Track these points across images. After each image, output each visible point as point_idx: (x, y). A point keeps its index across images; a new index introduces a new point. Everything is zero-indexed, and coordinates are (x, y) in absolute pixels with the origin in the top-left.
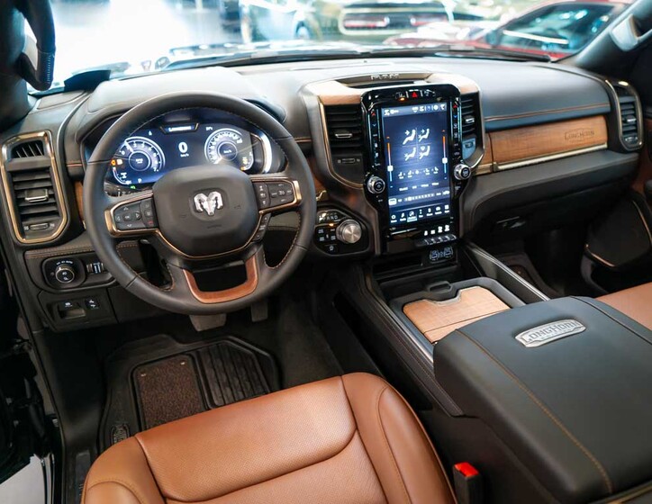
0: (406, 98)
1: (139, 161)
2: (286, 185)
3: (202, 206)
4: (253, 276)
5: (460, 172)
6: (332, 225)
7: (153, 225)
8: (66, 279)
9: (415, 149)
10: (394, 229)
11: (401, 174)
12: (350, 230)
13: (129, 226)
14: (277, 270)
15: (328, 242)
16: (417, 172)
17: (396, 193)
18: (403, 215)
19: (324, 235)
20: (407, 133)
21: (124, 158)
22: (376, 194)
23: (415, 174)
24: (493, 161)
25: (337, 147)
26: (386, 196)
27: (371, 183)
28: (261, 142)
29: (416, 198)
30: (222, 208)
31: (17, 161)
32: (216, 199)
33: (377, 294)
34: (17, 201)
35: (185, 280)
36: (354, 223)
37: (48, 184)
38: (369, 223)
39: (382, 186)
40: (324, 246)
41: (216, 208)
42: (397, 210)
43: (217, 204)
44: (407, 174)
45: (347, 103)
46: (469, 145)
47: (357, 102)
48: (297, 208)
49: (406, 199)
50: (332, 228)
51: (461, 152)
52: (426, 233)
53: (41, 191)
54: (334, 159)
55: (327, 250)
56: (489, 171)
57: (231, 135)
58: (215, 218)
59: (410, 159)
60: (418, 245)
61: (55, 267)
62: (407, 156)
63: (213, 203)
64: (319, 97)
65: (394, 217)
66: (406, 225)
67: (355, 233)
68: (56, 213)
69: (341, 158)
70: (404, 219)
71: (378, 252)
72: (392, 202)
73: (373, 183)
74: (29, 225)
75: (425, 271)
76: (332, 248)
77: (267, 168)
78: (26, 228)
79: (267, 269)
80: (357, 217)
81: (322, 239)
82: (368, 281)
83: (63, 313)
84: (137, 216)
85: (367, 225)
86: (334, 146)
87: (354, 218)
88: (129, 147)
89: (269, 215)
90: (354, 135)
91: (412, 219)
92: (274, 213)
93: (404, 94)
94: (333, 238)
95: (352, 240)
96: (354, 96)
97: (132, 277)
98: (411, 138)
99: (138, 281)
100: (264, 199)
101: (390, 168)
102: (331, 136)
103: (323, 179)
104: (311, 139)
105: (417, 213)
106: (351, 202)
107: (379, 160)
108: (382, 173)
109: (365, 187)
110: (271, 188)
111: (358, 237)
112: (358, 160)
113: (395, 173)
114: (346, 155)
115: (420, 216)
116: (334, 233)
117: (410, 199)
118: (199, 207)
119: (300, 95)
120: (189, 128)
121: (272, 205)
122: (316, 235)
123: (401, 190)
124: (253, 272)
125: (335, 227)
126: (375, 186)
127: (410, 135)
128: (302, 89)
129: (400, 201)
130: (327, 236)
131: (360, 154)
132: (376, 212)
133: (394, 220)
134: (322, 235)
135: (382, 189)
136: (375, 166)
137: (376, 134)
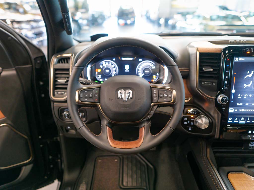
0: (251, 52)
1: (107, 71)
2: (169, 91)
3: (121, 96)
4: (141, 138)
6: (192, 116)
7: (97, 101)
8: (67, 117)
9: (251, 82)
10: (229, 126)
11: (239, 95)
12: (202, 121)
13: (86, 100)
14: (155, 137)
15: (189, 125)
16: (250, 96)
17: (234, 106)
18: (237, 119)
19: (187, 121)
20: (248, 72)
21: (102, 69)
22: (221, 104)
23: (249, 97)
25: (203, 75)
26: (228, 106)
27: (220, 98)
28: (163, 69)
29: (247, 110)
30: (131, 98)
31: (59, 65)
32: (129, 93)
33: (213, 162)
34: (55, 81)
35: (107, 132)
36: (206, 118)
37: (67, 76)
38: (215, 119)
39: (226, 100)
40: (186, 127)
41: (128, 98)
42: (233, 115)
43: (129, 96)
44: (243, 96)
45: (213, 52)
47: (219, 52)
48: (172, 105)
49: (240, 110)
50: (192, 118)
52: (250, 132)
53: (64, 78)
54: (200, 82)
55: (187, 129)
57: (150, 64)
58: (126, 103)
59: (247, 88)
60: (244, 138)
61: (64, 111)
62: (246, 86)
63: (127, 95)
64: (197, 48)
65: (230, 119)
66: (237, 125)
67: (204, 124)
68: (66, 88)
69: (204, 82)
70: (237, 121)
71: (217, 136)
72: (231, 110)
73: (221, 98)
74: (57, 92)
75: (245, 153)
76: (190, 129)
77: (164, 82)
78: (56, 93)
79: (150, 135)
80: (207, 115)
81: (185, 123)
82: (208, 150)
83: (67, 131)
84: (91, 96)
85: (213, 120)
86: (201, 75)
87: (206, 115)
88: (104, 64)
89: (156, 106)
90: (214, 70)
91: (242, 122)
92: (159, 106)
93: (250, 50)
94: (192, 123)
95: (203, 127)
96: (218, 49)
97: (81, 125)
98: (250, 76)
99: (84, 128)
100: (155, 97)
101: (233, 91)
102: (201, 69)
103: (192, 91)
104: (189, 70)
105: (246, 119)
106: (206, 106)
107: (227, 85)
108: (228, 93)
109: (216, 100)
110: (160, 92)
111: (207, 126)
112: (214, 84)
113: (236, 94)
114: (207, 80)
115: (248, 121)
116: (193, 121)
117: (243, 110)
118: (119, 96)
119: (188, 47)
120: (131, 59)
121: (158, 101)
122: (182, 120)
123: (238, 104)
124: (142, 136)
125: (194, 118)
126: (222, 100)
127: (250, 73)
128: (189, 45)
129: (236, 110)
130: (189, 122)
131: (216, 81)
132: (220, 114)
133: (230, 120)
134: (186, 121)
135: (226, 102)
136: (224, 89)
137: (228, 71)
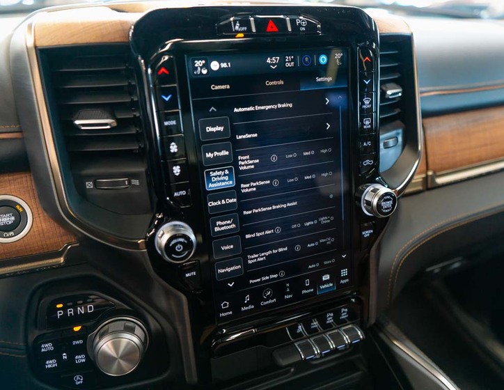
5: (375, 202)
15: (69, 368)
18: (247, 298)
19: (55, 355)
24: (427, 169)
27: (161, 240)
39: (188, 247)
40: (58, 377)
46: (391, 142)
51: (376, 158)
56: (420, 188)
70: (252, 307)
73: (164, 241)
76: (78, 381)
80: (142, 307)
81: (51, 364)
90: (118, 122)
93: (245, 23)
94: (80, 359)
96: (115, 25)
109: (150, 245)
112: (136, 182)
116: (82, 350)
125: (82, 335)
130: (65, 356)
131: (141, 169)
132: (184, 298)
133: (226, 311)
134: (49, 355)
135: (189, 253)
136: (172, 198)
137: (174, 123)
